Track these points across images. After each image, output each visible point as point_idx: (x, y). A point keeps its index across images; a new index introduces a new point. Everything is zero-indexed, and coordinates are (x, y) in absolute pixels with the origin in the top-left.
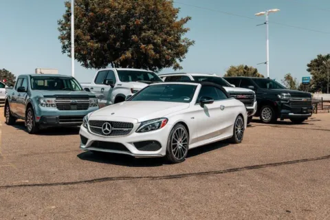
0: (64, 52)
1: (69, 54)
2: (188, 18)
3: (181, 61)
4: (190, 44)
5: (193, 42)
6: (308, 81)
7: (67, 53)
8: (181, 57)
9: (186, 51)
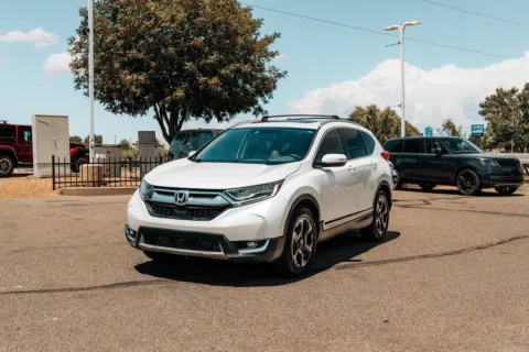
0: (78, 87)
1: (86, 90)
2: (277, 35)
3: (266, 102)
4: (280, 75)
5: (286, 73)
6: (480, 131)
7: (83, 90)
8: (267, 97)
9: (274, 87)
